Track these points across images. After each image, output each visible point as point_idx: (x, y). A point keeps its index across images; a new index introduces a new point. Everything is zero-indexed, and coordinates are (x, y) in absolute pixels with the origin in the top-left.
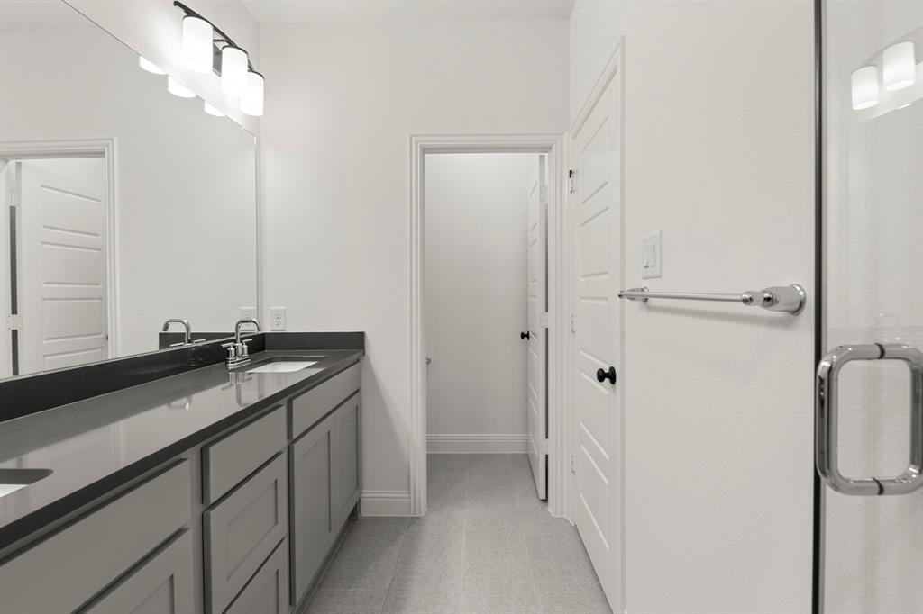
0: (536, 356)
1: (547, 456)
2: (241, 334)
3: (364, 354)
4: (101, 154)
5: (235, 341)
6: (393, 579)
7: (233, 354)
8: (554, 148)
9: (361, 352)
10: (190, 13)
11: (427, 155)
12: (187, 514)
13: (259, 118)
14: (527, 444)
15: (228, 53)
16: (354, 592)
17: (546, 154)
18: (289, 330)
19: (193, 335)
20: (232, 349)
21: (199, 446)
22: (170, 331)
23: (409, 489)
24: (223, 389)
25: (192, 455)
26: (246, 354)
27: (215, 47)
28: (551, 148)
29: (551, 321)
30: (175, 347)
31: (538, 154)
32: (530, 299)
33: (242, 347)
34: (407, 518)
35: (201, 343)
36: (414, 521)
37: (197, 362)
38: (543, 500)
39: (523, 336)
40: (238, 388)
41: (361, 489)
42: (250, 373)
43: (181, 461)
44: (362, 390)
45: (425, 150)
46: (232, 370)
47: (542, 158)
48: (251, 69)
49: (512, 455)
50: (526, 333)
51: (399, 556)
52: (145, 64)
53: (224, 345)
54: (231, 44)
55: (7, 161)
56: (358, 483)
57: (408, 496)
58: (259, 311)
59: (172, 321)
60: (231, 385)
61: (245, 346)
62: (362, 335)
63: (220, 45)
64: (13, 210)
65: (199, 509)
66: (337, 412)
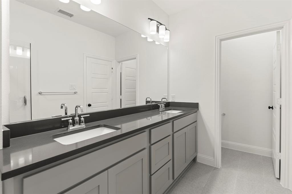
0: (275, 116)
1: (280, 160)
2: (163, 102)
3: (198, 110)
4: (135, 58)
5: (161, 104)
6: (206, 185)
7: (161, 107)
8: (285, 27)
9: (197, 109)
10: (152, 20)
11: (222, 42)
12: (146, 145)
13: (169, 42)
14: (272, 154)
15: (161, 27)
16: (192, 183)
17: (281, 30)
18: (176, 101)
19: (152, 101)
20: (160, 106)
21: (149, 129)
22: (147, 100)
23: (214, 157)
24: (158, 116)
25: (147, 130)
26: (164, 107)
27: (157, 26)
28: (283, 27)
29: (283, 102)
30: (148, 104)
31: (276, 31)
32: (274, 92)
33: (163, 105)
34: (213, 167)
35: (154, 103)
36: (216, 169)
37: (152, 108)
38: (278, 178)
39: (269, 108)
40: (162, 116)
41: (197, 153)
42: (165, 113)
43: (145, 131)
44: (198, 121)
45: (221, 40)
46: (160, 111)
47: (278, 32)
48: (166, 29)
49: (263, 156)
50: (271, 107)
51: (209, 178)
52: (143, 36)
53: (158, 104)
54: (161, 24)
55: (120, 63)
56: (196, 151)
57: (213, 159)
58: (168, 96)
59: (148, 98)
60: (160, 115)
61: (164, 105)
62: (197, 104)
63: (158, 25)
64: (121, 73)
65: (149, 145)
66: (188, 127)
